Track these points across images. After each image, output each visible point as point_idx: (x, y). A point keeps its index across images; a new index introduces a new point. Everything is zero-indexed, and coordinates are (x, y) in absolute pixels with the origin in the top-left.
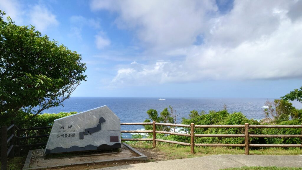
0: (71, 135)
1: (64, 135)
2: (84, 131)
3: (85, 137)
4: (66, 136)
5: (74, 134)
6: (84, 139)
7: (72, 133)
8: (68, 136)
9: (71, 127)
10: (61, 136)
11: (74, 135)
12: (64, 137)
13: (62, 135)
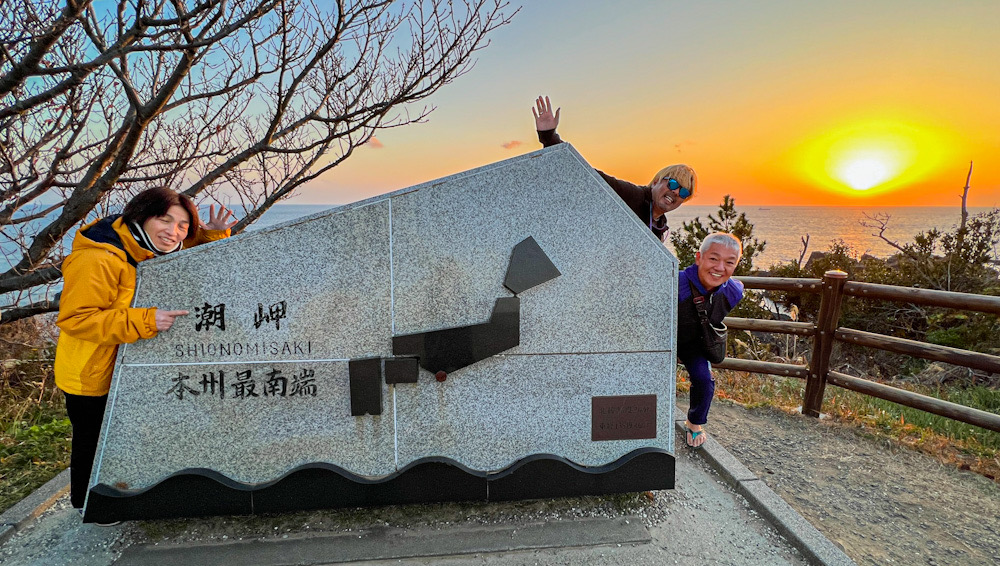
0: (285, 381)
1: (230, 379)
2: (385, 352)
3: (394, 397)
4: (245, 385)
5: (309, 373)
6: (384, 417)
7: (293, 363)
8: (259, 389)
9: (278, 314)
10: (205, 382)
11: (308, 383)
12: (230, 392)
13: (213, 381)
